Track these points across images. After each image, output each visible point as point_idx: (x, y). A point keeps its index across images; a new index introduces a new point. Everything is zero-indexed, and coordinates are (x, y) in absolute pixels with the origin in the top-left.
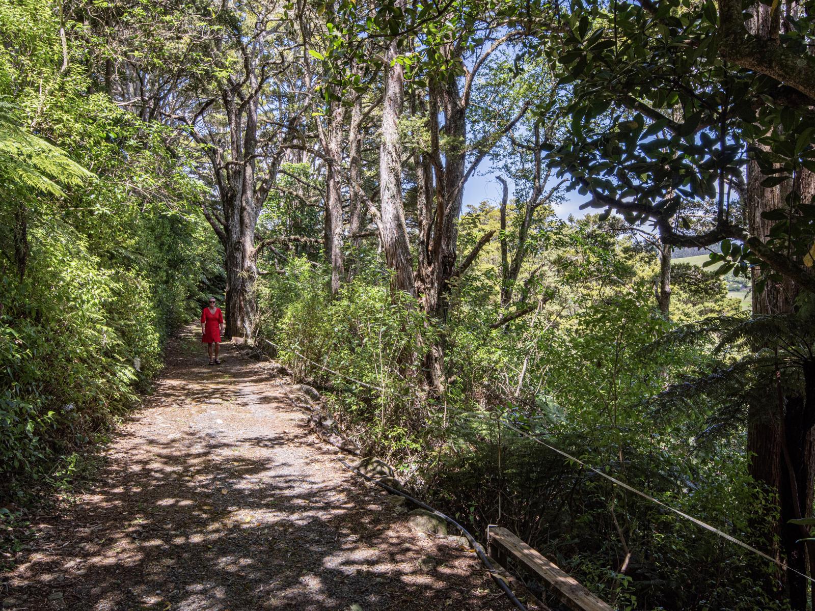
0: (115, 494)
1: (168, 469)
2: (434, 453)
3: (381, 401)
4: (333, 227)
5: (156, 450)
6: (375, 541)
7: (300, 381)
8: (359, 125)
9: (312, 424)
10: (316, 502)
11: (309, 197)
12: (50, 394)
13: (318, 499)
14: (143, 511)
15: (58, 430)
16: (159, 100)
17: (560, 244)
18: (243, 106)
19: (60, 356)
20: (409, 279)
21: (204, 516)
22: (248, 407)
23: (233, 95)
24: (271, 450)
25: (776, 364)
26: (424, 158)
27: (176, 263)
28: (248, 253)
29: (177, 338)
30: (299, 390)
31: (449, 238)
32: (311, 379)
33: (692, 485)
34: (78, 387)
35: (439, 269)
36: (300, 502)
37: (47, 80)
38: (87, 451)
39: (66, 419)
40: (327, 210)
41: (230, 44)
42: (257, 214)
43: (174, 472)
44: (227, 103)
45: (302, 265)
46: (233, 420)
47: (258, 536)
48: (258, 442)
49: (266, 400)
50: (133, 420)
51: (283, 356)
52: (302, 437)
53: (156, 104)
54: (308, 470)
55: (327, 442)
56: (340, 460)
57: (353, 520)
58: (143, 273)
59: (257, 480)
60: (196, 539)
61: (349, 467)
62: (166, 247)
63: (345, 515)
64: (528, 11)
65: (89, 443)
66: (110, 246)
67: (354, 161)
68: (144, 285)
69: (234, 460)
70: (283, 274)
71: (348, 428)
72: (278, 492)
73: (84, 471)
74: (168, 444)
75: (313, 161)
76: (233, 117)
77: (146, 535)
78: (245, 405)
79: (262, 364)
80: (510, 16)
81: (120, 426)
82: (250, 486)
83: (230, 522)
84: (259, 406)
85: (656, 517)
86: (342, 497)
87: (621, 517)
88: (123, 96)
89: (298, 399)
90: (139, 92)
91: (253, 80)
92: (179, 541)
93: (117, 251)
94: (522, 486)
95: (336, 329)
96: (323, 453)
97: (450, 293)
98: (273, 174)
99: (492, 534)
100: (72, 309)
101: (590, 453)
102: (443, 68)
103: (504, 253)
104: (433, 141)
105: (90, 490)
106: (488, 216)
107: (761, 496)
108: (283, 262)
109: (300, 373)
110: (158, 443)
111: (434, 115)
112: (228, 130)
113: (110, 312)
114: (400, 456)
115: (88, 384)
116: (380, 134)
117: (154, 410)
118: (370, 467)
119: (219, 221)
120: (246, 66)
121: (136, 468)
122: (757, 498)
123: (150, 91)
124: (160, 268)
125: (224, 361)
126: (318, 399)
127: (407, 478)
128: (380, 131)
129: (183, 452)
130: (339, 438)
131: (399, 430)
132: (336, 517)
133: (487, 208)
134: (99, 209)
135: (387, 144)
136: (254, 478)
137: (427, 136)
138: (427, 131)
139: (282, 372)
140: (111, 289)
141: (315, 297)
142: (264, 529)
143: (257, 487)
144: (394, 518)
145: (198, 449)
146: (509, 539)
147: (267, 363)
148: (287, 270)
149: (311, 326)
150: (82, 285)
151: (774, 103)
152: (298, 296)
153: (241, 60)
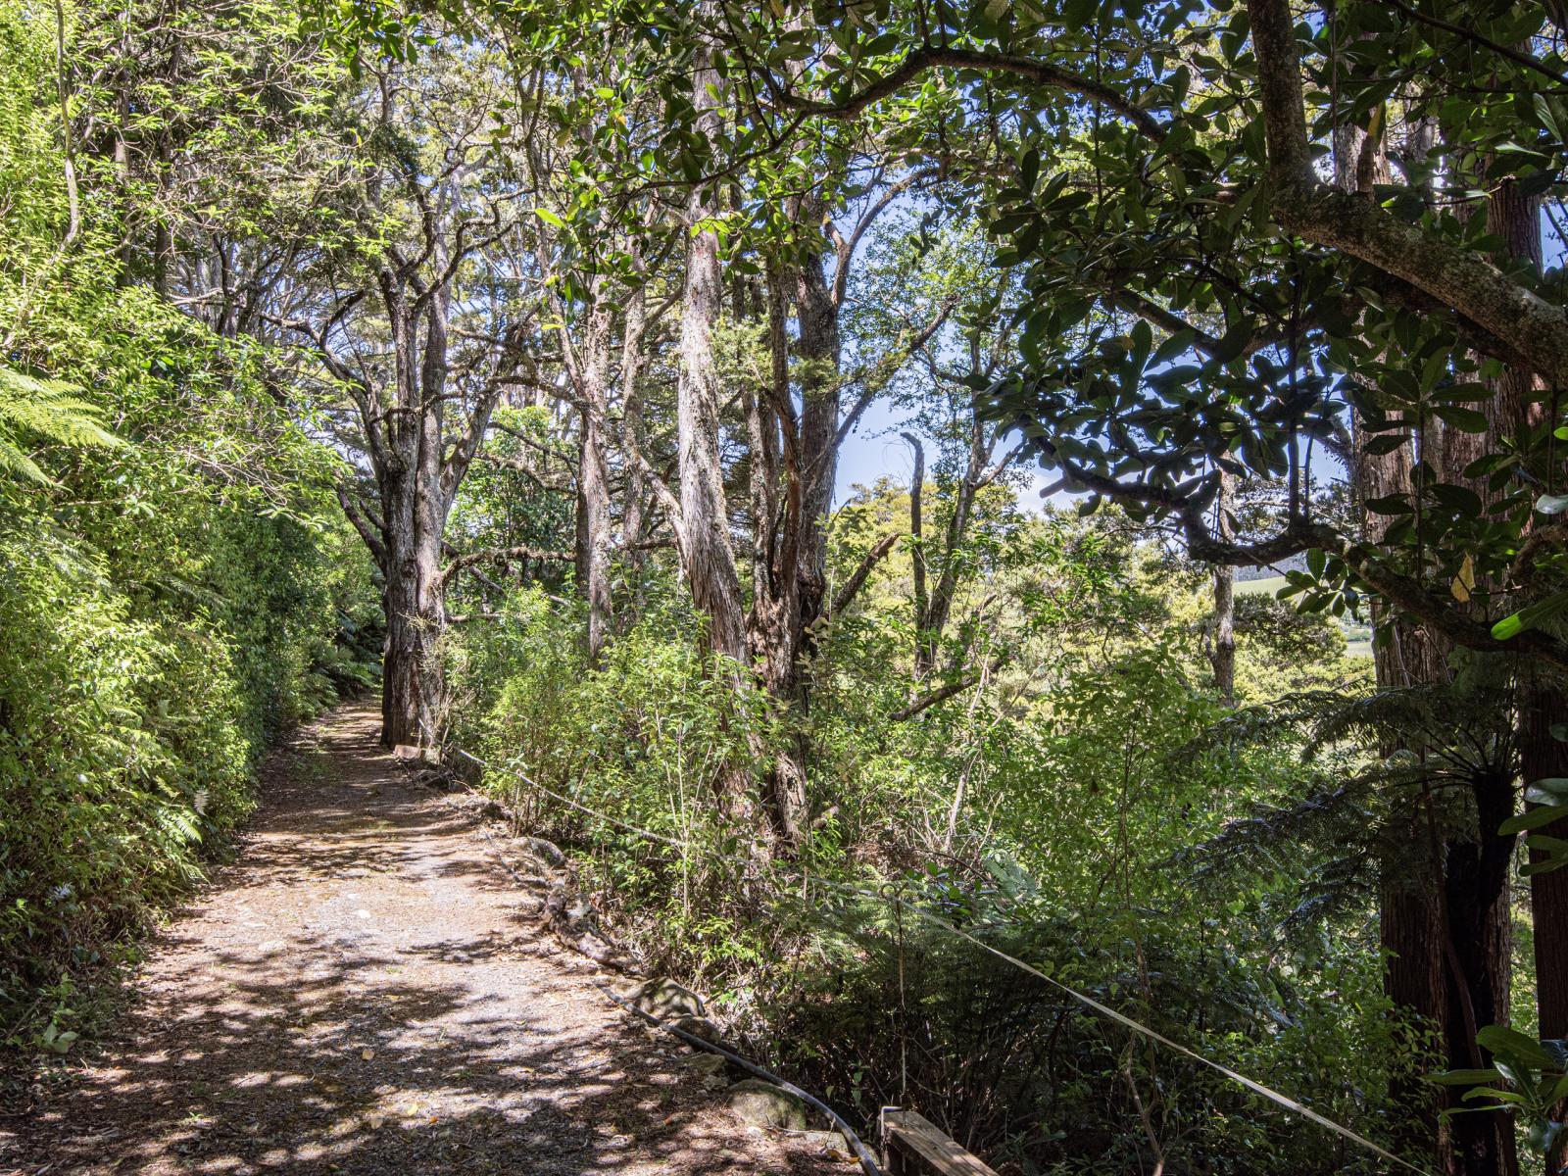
0: (147, 1065)
1: (259, 1012)
2: (785, 969)
3: (682, 866)
4: (591, 529)
5: (236, 974)
6: (663, 1146)
7: (527, 831)
8: (640, 339)
9: (547, 916)
10: (549, 1071)
11: (548, 473)
12: (25, 865)
13: (553, 1065)
14: (202, 1098)
15: (38, 938)
16: (258, 293)
17: (1018, 558)
18: (420, 303)
19: (46, 792)
20: (736, 627)
21: (327, 1106)
22: (423, 884)
23: (401, 282)
24: (466, 968)
25: (1424, 781)
26: (762, 401)
27: (287, 602)
28: (426, 582)
29: (287, 749)
30: (524, 848)
31: (811, 549)
32: (548, 825)
33: (1283, 1018)
34: (81, 850)
35: (793, 608)
36: (518, 1071)
37: (37, 259)
38: (97, 980)
39: (55, 915)
40: (581, 498)
41: (397, 188)
42: (445, 507)
43: (269, 1019)
44: (390, 298)
45: (533, 601)
46: (390, 910)
47: (432, 1142)
48: (442, 952)
49: (457, 869)
50: (191, 915)
51: (495, 781)
52: (527, 941)
53: (252, 301)
54: (538, 1008)
55: (577, 951)
56: (599, 986)
57: (619, 1107)
58: (221, 623)
59: (434, 1031)
60: (310, 1152)
61: (617, 1000)
62: (267, 572)
63: (606, 1095)
64: (942, 137)
65: (101, 963)
66: (154, 572)
67: (632, 405)
68: (221, 648)
69: (391, 991)
70: (496, 620)
71: (619, 921)
72: (474, 1053)
73: (87, 1020)
74: (259, 962)
75: (556, 405)
76: (401, 323)
77: (207, 1146)
78: (417, 879)
79: (453, 799)
80: (910, 146)
81: (163, 927)
82: (419, 1043)
83: (375, 1117)
84: (444, 881)
85: (1211, 1083)
86: (602, 1059)
87: (1143, 1084)
88: (189, 284)
89: (519, 865)
90: (219, 278)
91: (440, 254)
92: (275, 1157)
93: (169, 584)
94: (956, 1028)
95: (594, 727)
96: (569, 973)
97: (814, 654)
98: (477, 429)
99: (891, 1125)
100: (76, 696)
101: (1082, 961)
102: (789, 239)
103: (920, 576)
104: (776, 368)
105: (98, 1058)
106: (892, 505)
107: (1410, 1035)
108: (496, 596)
109: (527, 813)
110: (239, 962)
111: (778, 320)
112: (392, 347)
113: (151, 702)
114: (720, 973)
115: (102, 844)
116: (677, 356)
117: (233, 894)
118: (659, 999)
119: (372, 519)
120: (427, 230)
121: (195, 1012)
122: (1403, 1041)
123: (242, 275)
124: (253, 614)
125: (378, 793)
126: (562, 865)
127: (734, 1019)
128: (677, 350)
129: (290, 978)
130: (599, 942)
131: (719, 924)
132: (589, 1099)
133: (890, 489)
134: (134, 503)
135: (691, 374)
136: (430, 1026)
137: (767, 359)
138: (766, 349)
139: (493, 813)
140: (155, 657)
141: (555, 665)
142: (443, 1128)
143: (434, 1046)
144: (702, 1099)
145: (319, 971)
146: (923, 1134)
147: (463, 796)
148: (503, 615)
149: (548, 723)
150: (95, 651)
151: (1382, 304)
152: (523, 663)
153: (418, 219)
